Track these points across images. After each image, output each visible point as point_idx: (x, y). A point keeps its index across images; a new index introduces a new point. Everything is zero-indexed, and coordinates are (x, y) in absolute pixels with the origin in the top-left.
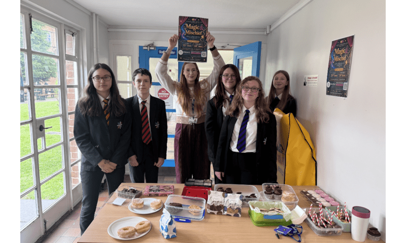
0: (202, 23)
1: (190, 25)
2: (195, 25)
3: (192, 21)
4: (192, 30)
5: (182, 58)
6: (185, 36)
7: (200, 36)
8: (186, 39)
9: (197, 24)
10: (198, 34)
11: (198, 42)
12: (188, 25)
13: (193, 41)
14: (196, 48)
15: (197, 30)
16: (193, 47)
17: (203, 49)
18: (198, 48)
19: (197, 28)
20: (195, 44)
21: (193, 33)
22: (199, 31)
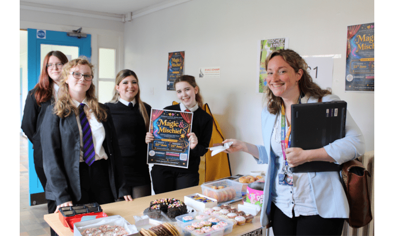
0: (183, 119)
1: (166, 121)
2: (172, 120)
3: (168, 115)
4: (168, 127)
5: (154, 160)
6: (159, 134)
7: (180, 135)
8: (160, 137)
9: (176, 120)
10: (177, 132)
11: (176, 141)
12: (163, 121)
13: (169, 140)
14: (173, 148)
15: (175, 128)
16: (169, 148)
17: (183, 150)
18: (175, 148)
19: (175, 125)
20: (171, 143)
21: (168, 131)
22: (178, 128)
